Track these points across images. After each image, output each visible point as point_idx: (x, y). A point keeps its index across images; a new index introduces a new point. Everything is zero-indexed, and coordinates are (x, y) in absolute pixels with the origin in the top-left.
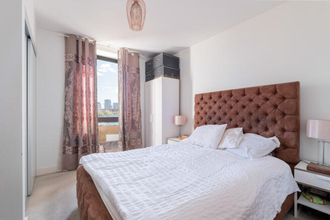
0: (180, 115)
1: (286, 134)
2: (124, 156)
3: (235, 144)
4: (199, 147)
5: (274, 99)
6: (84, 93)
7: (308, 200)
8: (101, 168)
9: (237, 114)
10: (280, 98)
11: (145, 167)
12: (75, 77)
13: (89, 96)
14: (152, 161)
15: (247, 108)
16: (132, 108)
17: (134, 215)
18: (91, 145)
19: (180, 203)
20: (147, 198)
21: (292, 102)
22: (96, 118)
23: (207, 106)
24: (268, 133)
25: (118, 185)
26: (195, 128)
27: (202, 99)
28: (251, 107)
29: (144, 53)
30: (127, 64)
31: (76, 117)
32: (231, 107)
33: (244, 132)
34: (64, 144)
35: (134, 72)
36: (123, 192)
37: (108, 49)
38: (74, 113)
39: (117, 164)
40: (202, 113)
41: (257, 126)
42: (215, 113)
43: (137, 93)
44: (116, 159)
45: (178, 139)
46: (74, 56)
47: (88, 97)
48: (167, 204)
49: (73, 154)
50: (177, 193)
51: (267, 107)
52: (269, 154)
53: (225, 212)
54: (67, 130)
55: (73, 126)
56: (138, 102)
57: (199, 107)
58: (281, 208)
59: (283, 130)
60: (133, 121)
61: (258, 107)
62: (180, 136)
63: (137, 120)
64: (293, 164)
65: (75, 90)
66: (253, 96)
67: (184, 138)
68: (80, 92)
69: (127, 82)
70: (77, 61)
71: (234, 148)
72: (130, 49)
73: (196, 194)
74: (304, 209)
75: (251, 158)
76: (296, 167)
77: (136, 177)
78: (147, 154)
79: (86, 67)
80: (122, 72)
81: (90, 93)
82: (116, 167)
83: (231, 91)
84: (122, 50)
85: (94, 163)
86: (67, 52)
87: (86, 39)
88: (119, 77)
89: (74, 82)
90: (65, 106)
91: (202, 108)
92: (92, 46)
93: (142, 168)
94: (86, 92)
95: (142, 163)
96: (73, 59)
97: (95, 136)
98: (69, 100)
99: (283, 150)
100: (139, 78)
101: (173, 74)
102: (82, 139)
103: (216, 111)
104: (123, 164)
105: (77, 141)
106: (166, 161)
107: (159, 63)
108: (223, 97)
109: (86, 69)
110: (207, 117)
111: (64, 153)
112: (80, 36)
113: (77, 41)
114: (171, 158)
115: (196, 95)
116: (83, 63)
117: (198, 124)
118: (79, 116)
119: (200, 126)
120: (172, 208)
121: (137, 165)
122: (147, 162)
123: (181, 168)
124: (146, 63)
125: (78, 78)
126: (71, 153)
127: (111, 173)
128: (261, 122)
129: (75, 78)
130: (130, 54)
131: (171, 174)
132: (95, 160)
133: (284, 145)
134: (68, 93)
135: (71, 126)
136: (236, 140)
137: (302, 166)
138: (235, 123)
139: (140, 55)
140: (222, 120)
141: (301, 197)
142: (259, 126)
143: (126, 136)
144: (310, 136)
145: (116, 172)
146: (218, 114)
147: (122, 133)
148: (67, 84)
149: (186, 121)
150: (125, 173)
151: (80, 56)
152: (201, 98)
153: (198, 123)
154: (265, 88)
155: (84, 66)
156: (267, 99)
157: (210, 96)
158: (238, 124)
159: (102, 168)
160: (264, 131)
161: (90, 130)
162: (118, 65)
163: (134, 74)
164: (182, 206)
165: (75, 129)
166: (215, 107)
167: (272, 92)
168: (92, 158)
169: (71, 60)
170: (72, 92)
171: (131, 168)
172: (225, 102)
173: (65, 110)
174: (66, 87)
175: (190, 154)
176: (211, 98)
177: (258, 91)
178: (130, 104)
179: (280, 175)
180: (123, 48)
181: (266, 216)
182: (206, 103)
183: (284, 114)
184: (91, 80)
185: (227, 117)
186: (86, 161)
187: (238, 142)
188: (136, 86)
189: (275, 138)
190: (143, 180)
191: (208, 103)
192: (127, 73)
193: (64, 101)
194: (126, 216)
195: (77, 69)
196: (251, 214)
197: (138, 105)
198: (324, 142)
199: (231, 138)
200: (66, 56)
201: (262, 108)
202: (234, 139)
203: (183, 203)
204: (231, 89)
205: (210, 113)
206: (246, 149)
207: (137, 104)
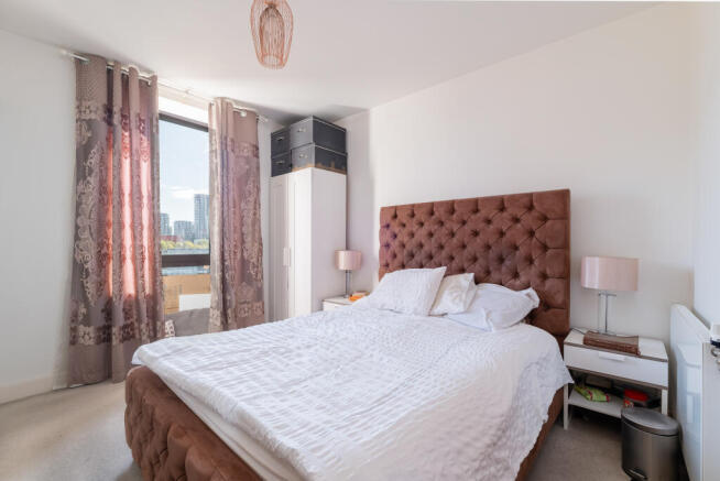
0: (347, 248)
1: (549, 283)
2: (243, 339)
3: (462, 304)
4: (392, 314)
5: (528, 220)
6: (127, 199)
7: (585, 396)
8: (198, 368)
9: (464, 247)
10: (539, 219)
11: (297, 360)
12: (102, 158)
13: (140, 206)
14: (309, 347)
15: (481, 235)
16: (243, 234)
17: (314, 450)
18: (145, 320)
19: (392, 420)
20: (325, 417)
21: (558, 225)
22: (157, 256)
23: (405, 231)
24: (518, 283)
25: (255, 398)
26: (381, 276)
27: (395, 216)
28: (488, 234)
29: (268, 112)
30: (231, 136)
31: (106, 255)
32: (452, 234)
33: (477, 281)
34: (73, 321)
35: (247, 153)
36: (271, 411)
37: (186, 97)
38: (102, 244)
39: (234, 358)
40: (395, 245)
41: (499, 270)
42: (421, 246)
43: (252, 199)
44: (228, 346)
45: (347, 300)
46: (101, 108)
47: (136, 209)
48: (369, 424)
49: (98, 343)
50: (380, 402)
51: (516, 234)
52: (522, 321)
53: (470, 427)
54: (83, 286)
55: (99, 276)
56: (256, 221)
57: (388, 233)
58: (549, 414)
59: (544, 277)
60: (244, 263)
61: (502, 234)
62: (347, 293)
63: (254, 260)
64: (561, 336)
65: (103, 190)
66: (493, 213)
67: (358, 298)
68: (116, 196)
69: (231, 175)
70: (109, 122)
71: (462, 313)
72: (237, 102)
73: (416, 401)
74: (577, 413)
75: (494, 330)
76: (567, 340)
77: (286, 380)
78: (291, 334)
79: (130, 136)
80: (219, 152)
81: (140, 198)
82: (233, 364)
83: (453, 202)
84: (219, 102)
85: (178, 358)
86: (80, 97)
87: (131, 69)
88: (211, 162)
89: (101, 171)
90: (77, 227)
91: (395, 236)
92: (148, 89)
93: (291, 362)
94: (131, 195)
95: (291, 351)
96: (97, 115)
97: (154, 299)
98: (87, 213)
99: (544, 313)
100: (258, 168)
101: (333, 164)
102: (121, 307)
103: (423, 241)
104: (247, 356)
105: (108, 312)
106: (338, 345)
107: (303, 137)
108: (437, 214)
109: (131, 142)
110: (405, 252)
111: (73, 341)
112: (116, 62)
113: (110, 72)
114: (346, 339)
115: (383, 209)
116: (125, 126)
117: (386, 267)
118: (112, 252)
119: (391, 271)
120: (382, 428)
121: (281, 357)
122: (299, 348)
123: (371, 356)
124: (273, 136)
125: (111, 162)
126: (91, 342)
127: (228, 377)
128: (507, 263)
129: (103, 162)
130: (237, 113)
131: (355, 369)
132: (178, 351)
133: (546, 303)
134: (83, 197)
135: (93, 277)
136: (464, 296)
137: (574, 338)
138: (460, 265)
139: (260, 117)
140: (436, 259)
141: (573, 392)
142: (504, 269)
143: (228, 298)
144: (587, 286)
145: (238, 373)
146: (426, 248)
147: (220, 291)
148: (82, 173)
149: (360, 261)
150: (260, 374)
151: (117, 108)
152: (393, 216)
153: (387, 265)
154: (514, 198)
155: (127, 134)
156: (516, 220)
157: (412, 210)
158: (466, 266)
159: (203, 368)
160: (513, 280)
161: (143, 285)
162: (211, 137)
163: (247, 158)
164: (399, 423)
165: (102, 284)
166: (421, 234)
167: (525, 207)
168: (169, 348)
169: (93, 116)
170: (95, 194)
171: (268, 363)
172: (441, 223)
173: (77, 238)
174: (78, 181)
175: (381, 328)
176: (413, 215)
177: (501, 204)
178: (238, 225)
179: (544, 355)
180: (223, 99)
181: (527, 429)
182: (404, 225)
183: (545, 248)
184: (145, 167)
185: (444, 253)
186: (157, 355)
187: (469, 301)
188: (250, 186)
189: (530, 291)
190: (304, 384)
191: (408, 225)
192: (231, 155)
193: (74, 215)
194: (298, 455)
195: (108, 139)
196: (507, 428)
197: (256, 228)
198: (607, 295)
199: (455, 294)
200: (78, 107)
201: (508, 235)
202: (461, 296)
203: (397, 419)
204: (451, 199)
205: (411, 245)
206: (484, 313)
207: (253, 225)
